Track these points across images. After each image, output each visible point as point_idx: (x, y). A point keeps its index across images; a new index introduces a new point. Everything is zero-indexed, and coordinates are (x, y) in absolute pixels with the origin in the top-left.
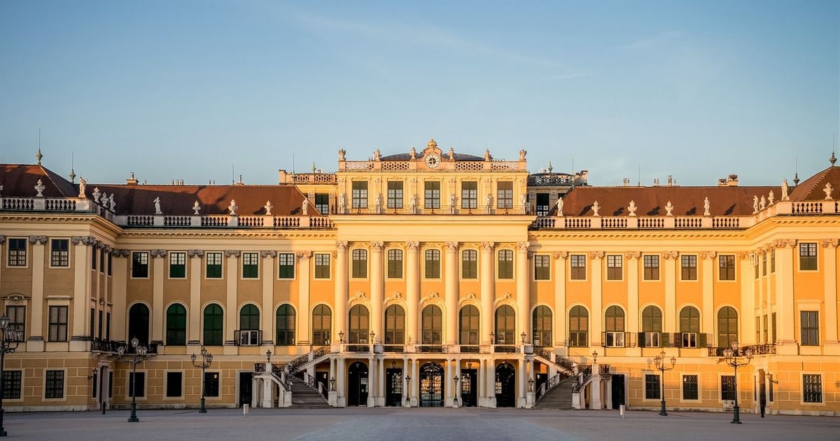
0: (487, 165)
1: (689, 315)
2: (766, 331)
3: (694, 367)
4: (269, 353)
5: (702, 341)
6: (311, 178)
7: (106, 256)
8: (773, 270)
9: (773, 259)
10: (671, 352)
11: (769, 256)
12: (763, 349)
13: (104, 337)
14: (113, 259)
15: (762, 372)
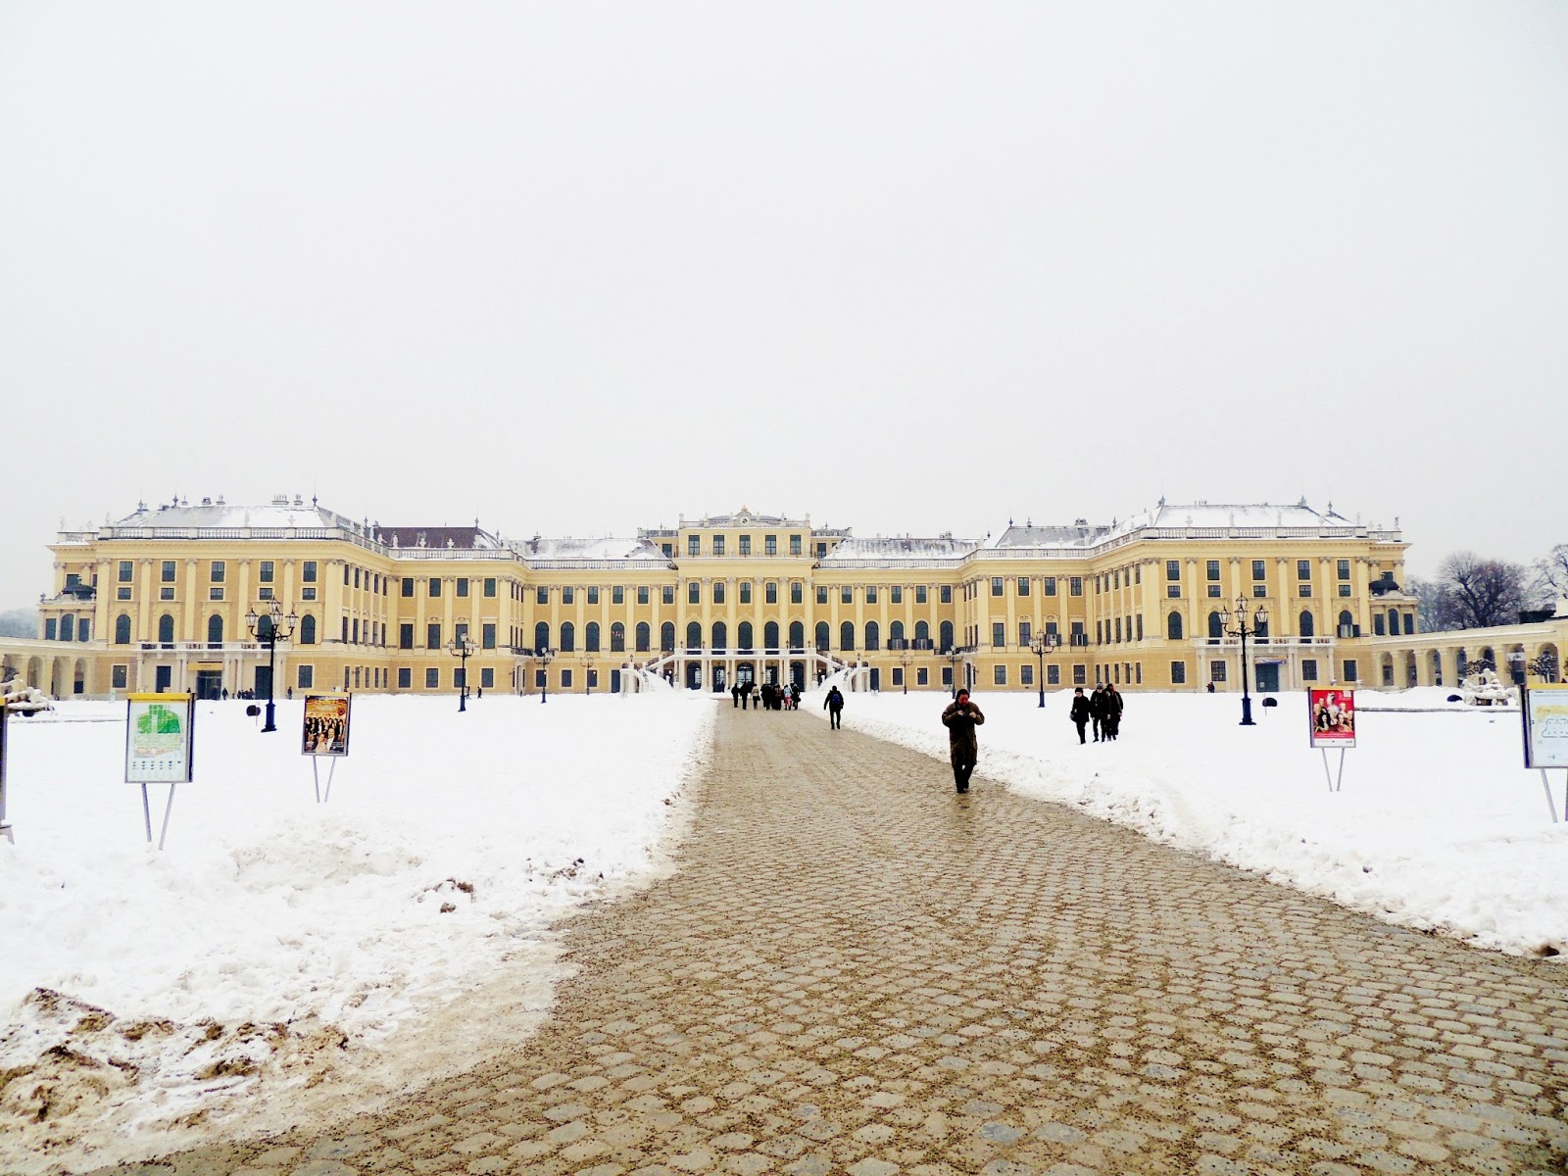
0: (783, 524)
1: (922, 628)
2: (971, 637)
3: (925, 663)
4: (632, 656)
5: (930, 645)
6: (660, 533)
7: (520, 589)
8: (976, 596)
9: (975, 589)
10: (910, 652)
11: (973, 585)
12: (968, 649)
13: (519, 646)
14: (525, 591)
15: (969, 665)
